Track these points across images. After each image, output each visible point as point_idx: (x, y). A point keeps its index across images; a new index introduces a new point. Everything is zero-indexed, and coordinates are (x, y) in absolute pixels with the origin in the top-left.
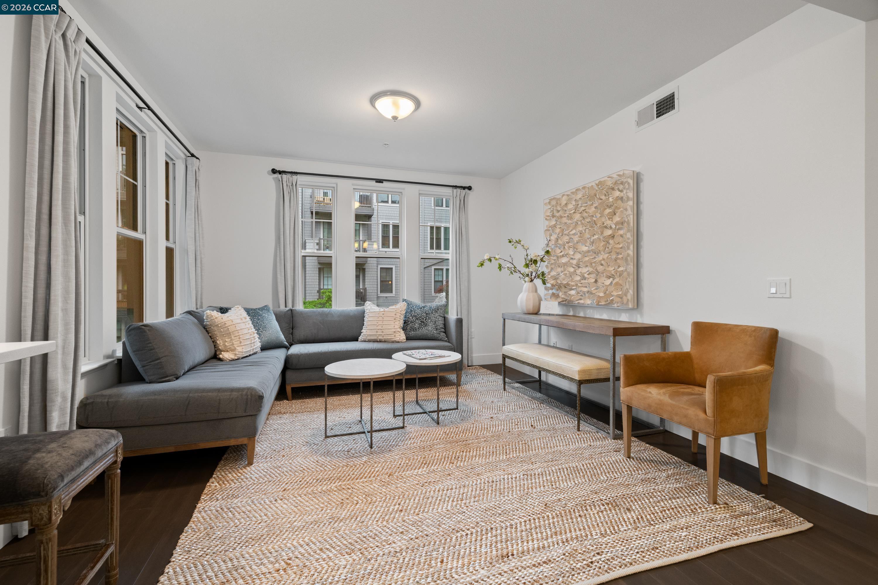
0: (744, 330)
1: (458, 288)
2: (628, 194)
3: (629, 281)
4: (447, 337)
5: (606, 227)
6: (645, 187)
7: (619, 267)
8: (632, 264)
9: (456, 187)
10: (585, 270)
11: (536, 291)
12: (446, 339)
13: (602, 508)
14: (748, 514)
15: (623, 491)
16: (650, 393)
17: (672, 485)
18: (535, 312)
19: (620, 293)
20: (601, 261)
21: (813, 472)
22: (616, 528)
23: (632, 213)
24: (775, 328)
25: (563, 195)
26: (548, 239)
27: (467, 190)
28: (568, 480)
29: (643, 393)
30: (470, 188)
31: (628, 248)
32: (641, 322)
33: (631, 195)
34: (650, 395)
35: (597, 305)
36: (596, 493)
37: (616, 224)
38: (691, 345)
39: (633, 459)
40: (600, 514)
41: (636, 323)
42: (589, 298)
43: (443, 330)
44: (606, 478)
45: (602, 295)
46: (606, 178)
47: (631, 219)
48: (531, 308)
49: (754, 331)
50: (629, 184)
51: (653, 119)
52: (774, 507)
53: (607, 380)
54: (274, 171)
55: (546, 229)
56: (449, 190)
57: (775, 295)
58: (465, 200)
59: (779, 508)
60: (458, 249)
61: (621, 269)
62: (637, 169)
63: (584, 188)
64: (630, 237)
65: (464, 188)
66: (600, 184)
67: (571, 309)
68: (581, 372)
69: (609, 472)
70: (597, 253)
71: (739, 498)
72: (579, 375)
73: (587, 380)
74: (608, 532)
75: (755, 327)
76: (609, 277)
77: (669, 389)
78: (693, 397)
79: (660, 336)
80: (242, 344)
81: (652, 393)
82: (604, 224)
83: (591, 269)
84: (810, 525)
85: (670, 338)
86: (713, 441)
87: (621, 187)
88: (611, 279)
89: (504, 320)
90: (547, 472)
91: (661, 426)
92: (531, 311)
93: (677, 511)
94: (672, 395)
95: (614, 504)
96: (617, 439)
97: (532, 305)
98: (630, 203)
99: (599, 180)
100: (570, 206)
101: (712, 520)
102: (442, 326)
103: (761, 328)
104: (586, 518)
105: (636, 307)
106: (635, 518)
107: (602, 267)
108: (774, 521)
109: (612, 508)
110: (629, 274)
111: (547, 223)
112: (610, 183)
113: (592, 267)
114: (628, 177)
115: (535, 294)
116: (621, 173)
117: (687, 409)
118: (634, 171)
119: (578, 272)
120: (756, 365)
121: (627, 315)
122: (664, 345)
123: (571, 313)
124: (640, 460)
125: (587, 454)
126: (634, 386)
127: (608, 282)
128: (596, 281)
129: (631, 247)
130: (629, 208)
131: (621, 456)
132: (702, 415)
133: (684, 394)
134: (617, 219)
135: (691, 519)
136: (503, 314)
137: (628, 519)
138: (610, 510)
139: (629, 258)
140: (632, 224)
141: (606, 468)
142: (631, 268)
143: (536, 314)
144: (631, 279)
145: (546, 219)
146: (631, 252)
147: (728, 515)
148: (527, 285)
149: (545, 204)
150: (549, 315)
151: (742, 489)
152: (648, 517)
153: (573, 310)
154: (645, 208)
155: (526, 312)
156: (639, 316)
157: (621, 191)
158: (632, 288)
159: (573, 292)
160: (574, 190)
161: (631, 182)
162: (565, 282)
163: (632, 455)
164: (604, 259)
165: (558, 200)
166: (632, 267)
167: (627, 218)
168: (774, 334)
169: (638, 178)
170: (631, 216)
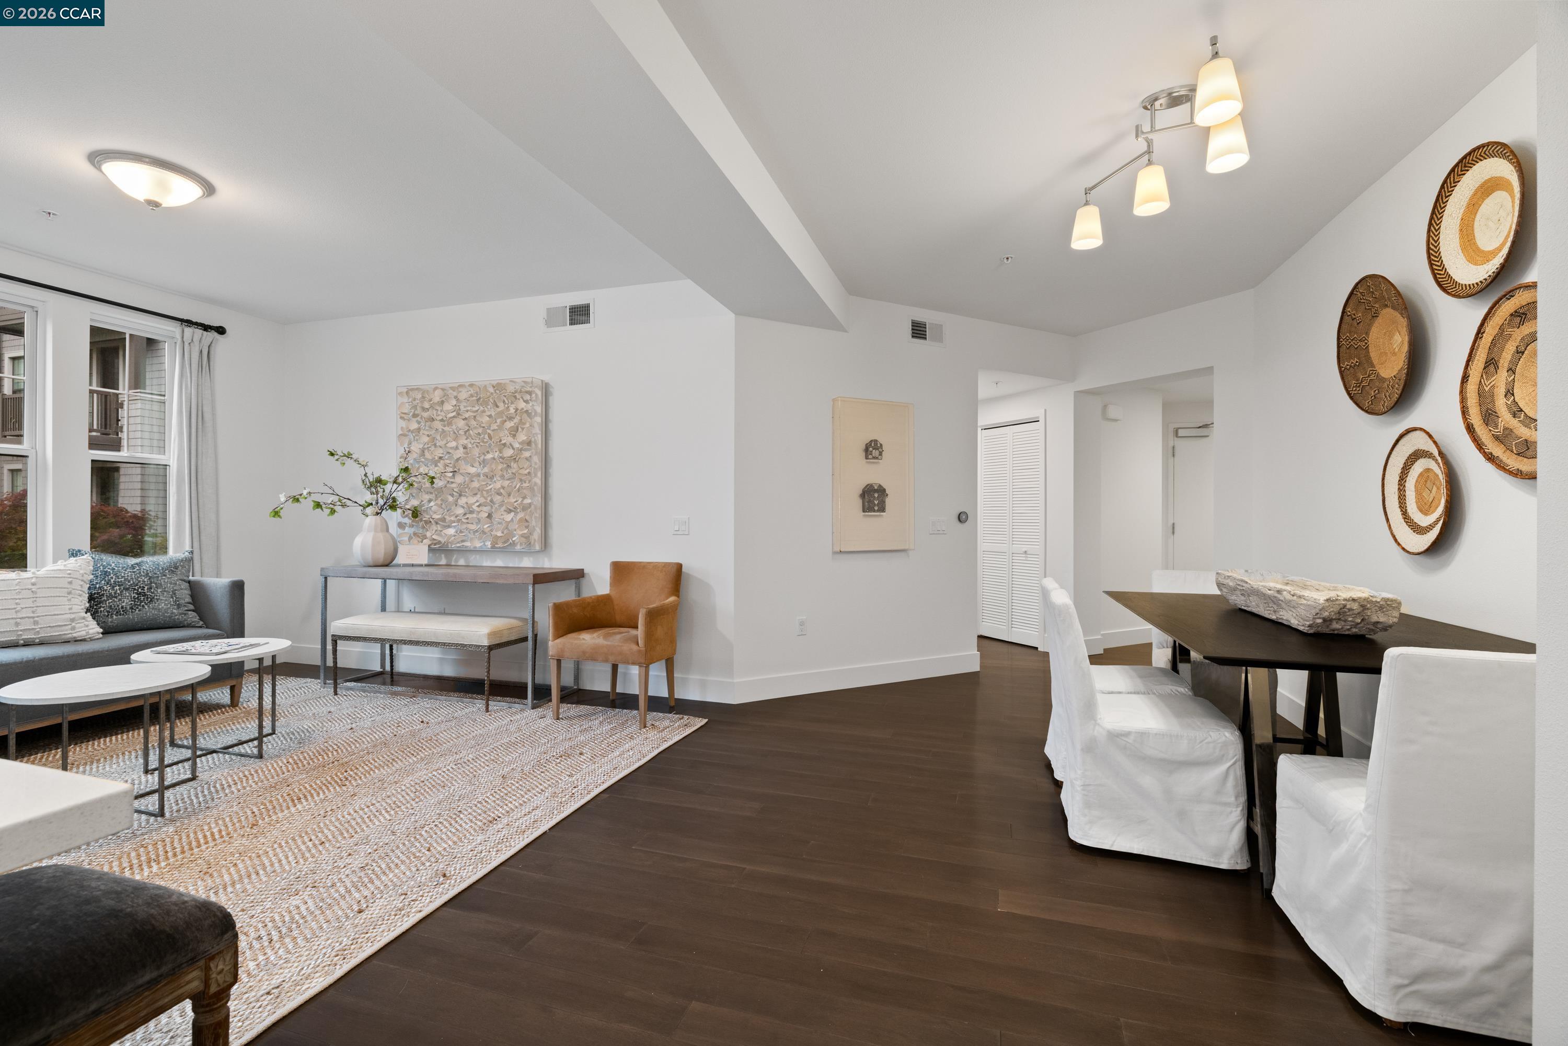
0: (655, 566)
1: (195, 523)
2: (535, 407)
3: (535, 517)
4: (201, 619)
5: (504, 445)
6: (555, 402)
7: (524, 498)
8: (540, 495)
9: (189, 323)
10: (472, 500)
11: (387, 530)
12: (201, 623)
13: (558, 761)
14: (668, 727)
15: (567, 744)
16: (584, 639)
17: (607, 727)
18: (387, 563)
19: (525, 531)
20: (499, 489)
21: (703, 684)
22: (579, 768)
23: (540, 432)
24: (680, 562)
25: (436, 389)
26: (407, 449)
27: (213, 335)
28: (510, 754)
29: (576, 642)
30: (221, 331)
31: (536, 476)
32: (549, 567)
33: (539, 409)
34: (584, 641)
35: (492, 548)
36: (545, 753)
37: (521, 443)
38: (610, 586)
39: (562, 719)
40: (559, 765)
41: (543, 568)
42: (480, 538)
43: (191, 607)
44: (546, 741)
45: (499, 534)
46: (508, 382)
47: (539, 439)
48: (381, 557)
49: (664, 567)
50: (536, 395)
51: (566, 325)
52: (683, 718)
53: (525, 639)
55: (401, 432)
56: (173, 329)
57: (678, 533)
58: (212, 352)
59: (686, 717)
60: (193, 447)
61: (527, 501)
62: (546, 378)
63: (471, 385)
64: (538, 462)
65: (206, 328)
66: (499, 387)
67: (443, 556)
68: (491, 635)
69: (546, 736)
70: (490, 477)
71: (659, 720)
72: (488, 638)
73: (498, 644)
74: (574, 773)
75: (662, 563)
76: (509, 511)
77: (601, 632)
78: (624, 634)
79: (573, 581)
81: (586, 639)
82: (501, 441)
83: (482, 500)
84: (707, 720)
85: (584, 582)
86: (644, 668)
87: (528, 397)
88: (513, 514)
89: (326, 578)
90: (481, 755)
91: (575, 685)
92: (381, 561)
93: (619, 743)
94: (606, 637)
95: (566, 755)
96: (535, 708)
97: (383, 551)
98: (538, 419)
99: (498, 381)
100: (448, 407)
101: (647, 738)
102: (188, 599)
103: (669, 564)
104: (548, 771)
105: (543, 549)
106: (589, 757)
107: (499, 497)
108: (686, 725)
109: (567, 758)
110: (536, 508)
111: (403, 424)
112: (511, 388)
113: (482, 496)
114: (536, 387)
115: (387, 534)
116: (529, 380)
117: (622, 646)
118: (542, 381)
119: (463, 501)
120: (667, 598)
121: (531, 559)
122: (578, 590)
123: (443, 562)
124: (569, 718)
125: (513, 728)
126: (565, 637)
127: (509, 517)
128: (490, 516)
129: (539, 474)
130: (536, 425)
131: (549, 720)
132: (635, 647)
133: (615, 634)
134: (522, 437)
135: (632, 743)
136: (322, 569)
137: (585, 759)
138: (565, 759)
139: (535, 488)
140: (540, 446)
141: (541, 733)
142: (538, 500)
143: (387, 566)
144: (538, 514)
145: (401, 418)
146: (538, 480)
147: (656, 732)
148: (370, 521)
149: (400, 394)
150: (413, 565)
151: (659, 714)
152: (600, 753)
153: (446, 557)
154: (555, 427)
155: (371, 564)
156: (546, 559)
157: (526, 402)
158: (540, 525)
159: (451, 531)
160: (456, 385)
161: (539, 393)
162: (436, 516)
163: (561, 716)
164: (503, 488)
165: (424, 393)
166: (540, 499)
167: (534, 437)
168: (680, 566)
169: (546, 390)
170: (540, 436)
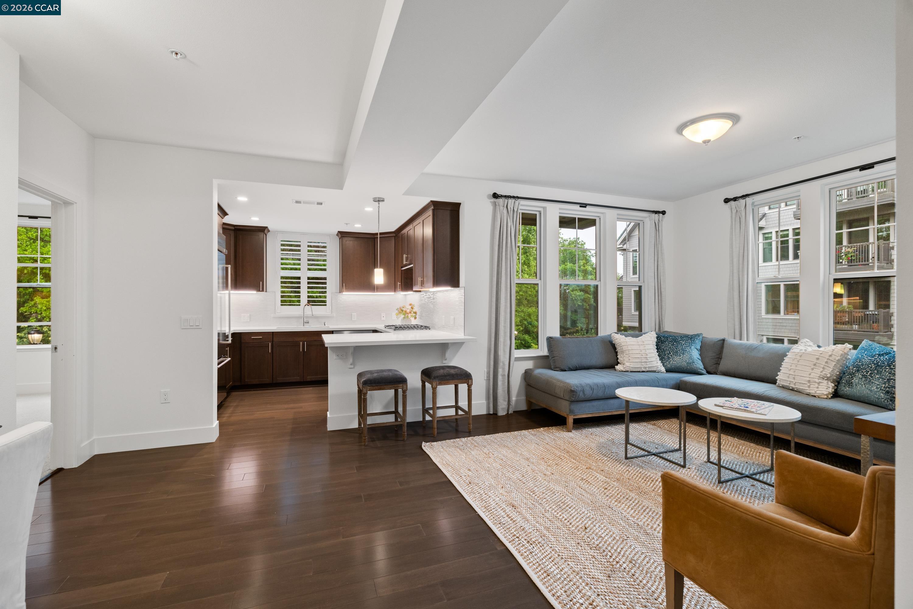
54: (727, 201)
80: (630, 361)
